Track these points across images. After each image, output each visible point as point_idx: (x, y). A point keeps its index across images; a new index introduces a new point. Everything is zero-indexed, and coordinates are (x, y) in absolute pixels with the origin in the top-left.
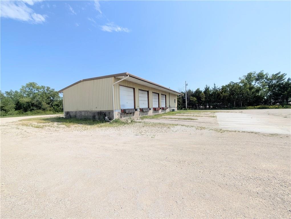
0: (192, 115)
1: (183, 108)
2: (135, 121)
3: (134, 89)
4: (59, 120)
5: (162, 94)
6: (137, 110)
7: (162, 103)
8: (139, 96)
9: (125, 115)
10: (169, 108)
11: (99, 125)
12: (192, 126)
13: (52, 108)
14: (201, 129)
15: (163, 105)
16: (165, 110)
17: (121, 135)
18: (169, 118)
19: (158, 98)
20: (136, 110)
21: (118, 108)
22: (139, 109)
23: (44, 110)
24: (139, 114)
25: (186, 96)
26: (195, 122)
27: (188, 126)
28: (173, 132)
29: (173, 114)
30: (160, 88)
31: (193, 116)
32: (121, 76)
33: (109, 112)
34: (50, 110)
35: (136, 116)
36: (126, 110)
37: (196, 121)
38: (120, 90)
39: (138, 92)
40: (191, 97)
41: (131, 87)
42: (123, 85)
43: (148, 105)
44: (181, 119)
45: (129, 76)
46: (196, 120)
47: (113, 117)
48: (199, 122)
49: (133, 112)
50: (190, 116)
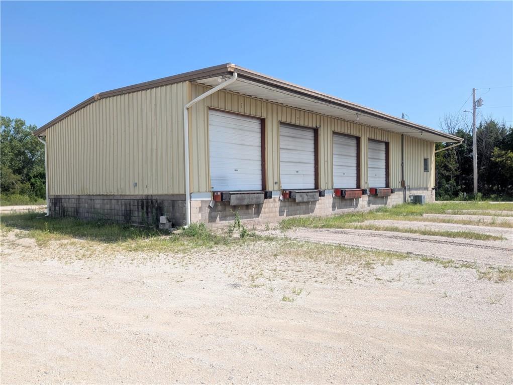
0: (488, 219)
1: (461, 194)
2: (257, 233)
3: (262, 122)
4: (29, 222)
5: (370, 140)
6: (271, 197)
7: (370, 172)
8: (281, 147)
9: (228, 213)
10: (399, 190)
11: (133, 244)
12: (467, 266)
13: (28, 185)
14: (501, 280)
15: (374, 179)
16: (385, 197)
17: (184, 283)
18: (386, 229)
19: (355, 154)
20: (268, 195)
21: (203, 188)
22: (280, 192)
23: (6, 190)
24: (278, 209)
25: (475, 148)
26: (486, 247)
27: (451, 262)
28: (377, 283)
29: (412, 213)
30: (361, 118)
31: (492, 224)
32: (211, 76)
33: (173, 201)
34: (22, 192)
35: (267, 215)
36: (229, 194)
37: (497, 243)
38: (210, 127)
39: (278, 132)
40: (496, 149)
41: (253, 113)
42: (222, 107)
43: (313, 177)
44: (434, 234)
45: (239, 75)
46: (495, 238)
47: (184, 217)
48: (503, 249)
49: (254, 201)
50: (478, 223)
